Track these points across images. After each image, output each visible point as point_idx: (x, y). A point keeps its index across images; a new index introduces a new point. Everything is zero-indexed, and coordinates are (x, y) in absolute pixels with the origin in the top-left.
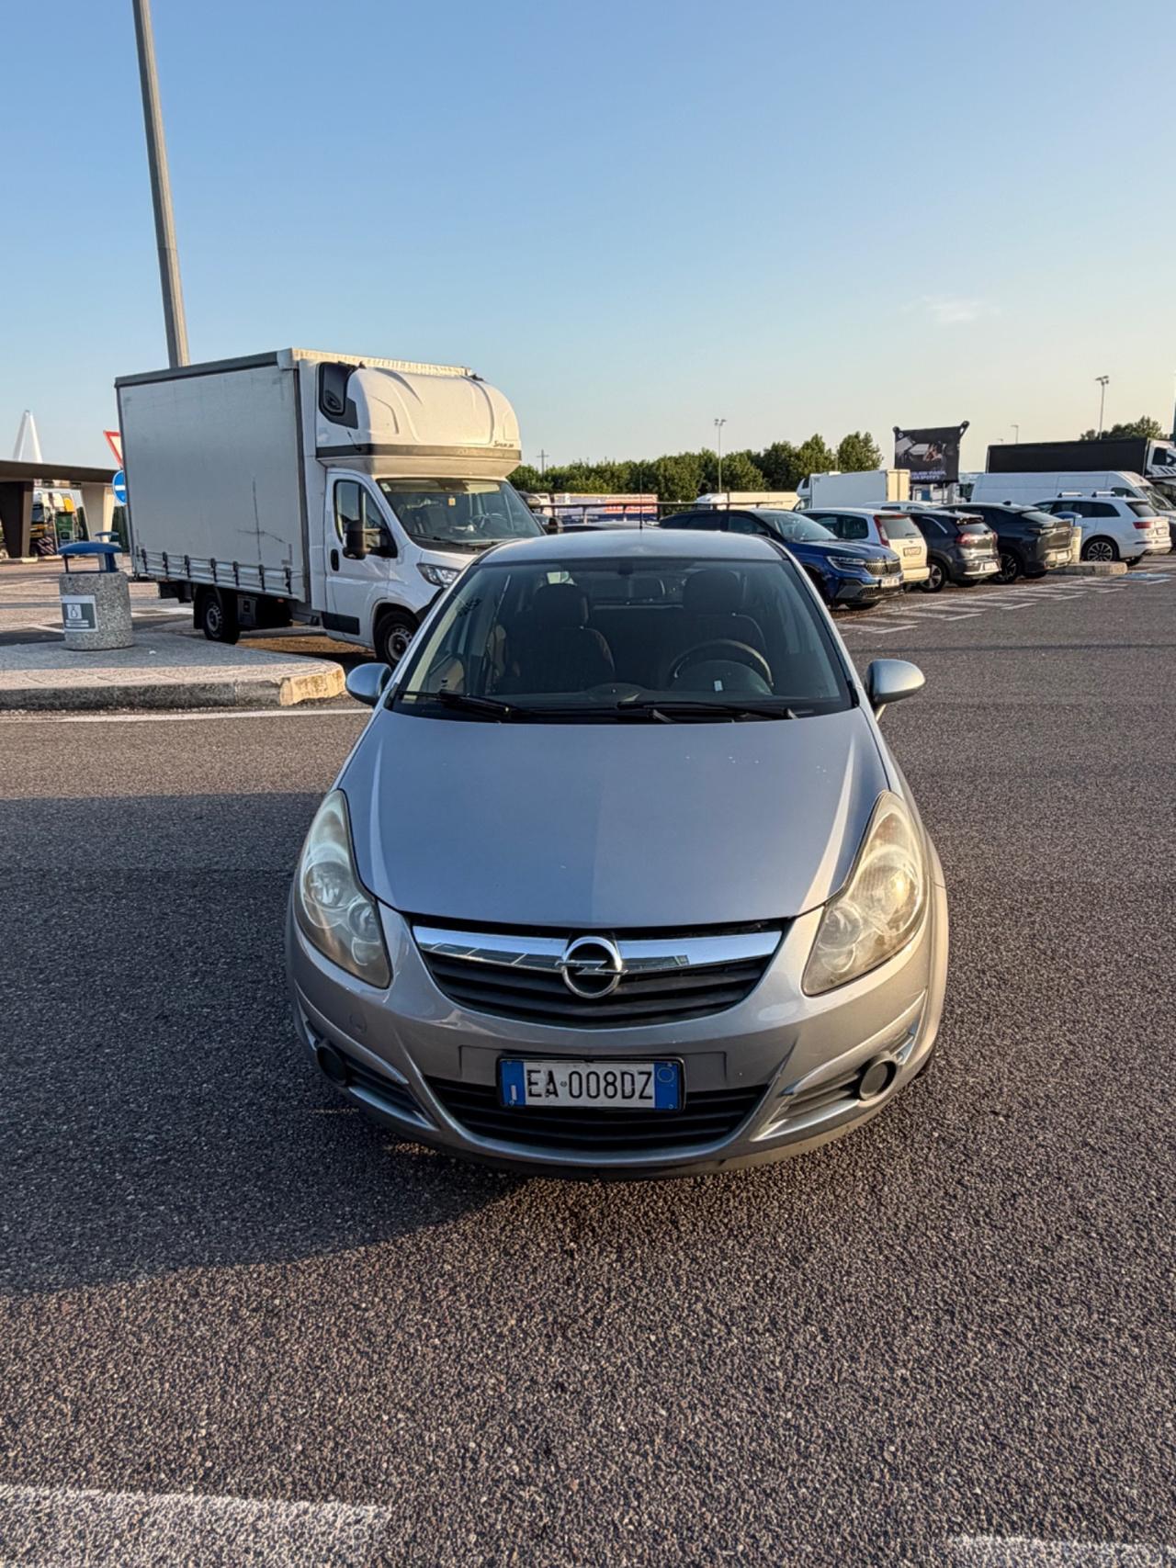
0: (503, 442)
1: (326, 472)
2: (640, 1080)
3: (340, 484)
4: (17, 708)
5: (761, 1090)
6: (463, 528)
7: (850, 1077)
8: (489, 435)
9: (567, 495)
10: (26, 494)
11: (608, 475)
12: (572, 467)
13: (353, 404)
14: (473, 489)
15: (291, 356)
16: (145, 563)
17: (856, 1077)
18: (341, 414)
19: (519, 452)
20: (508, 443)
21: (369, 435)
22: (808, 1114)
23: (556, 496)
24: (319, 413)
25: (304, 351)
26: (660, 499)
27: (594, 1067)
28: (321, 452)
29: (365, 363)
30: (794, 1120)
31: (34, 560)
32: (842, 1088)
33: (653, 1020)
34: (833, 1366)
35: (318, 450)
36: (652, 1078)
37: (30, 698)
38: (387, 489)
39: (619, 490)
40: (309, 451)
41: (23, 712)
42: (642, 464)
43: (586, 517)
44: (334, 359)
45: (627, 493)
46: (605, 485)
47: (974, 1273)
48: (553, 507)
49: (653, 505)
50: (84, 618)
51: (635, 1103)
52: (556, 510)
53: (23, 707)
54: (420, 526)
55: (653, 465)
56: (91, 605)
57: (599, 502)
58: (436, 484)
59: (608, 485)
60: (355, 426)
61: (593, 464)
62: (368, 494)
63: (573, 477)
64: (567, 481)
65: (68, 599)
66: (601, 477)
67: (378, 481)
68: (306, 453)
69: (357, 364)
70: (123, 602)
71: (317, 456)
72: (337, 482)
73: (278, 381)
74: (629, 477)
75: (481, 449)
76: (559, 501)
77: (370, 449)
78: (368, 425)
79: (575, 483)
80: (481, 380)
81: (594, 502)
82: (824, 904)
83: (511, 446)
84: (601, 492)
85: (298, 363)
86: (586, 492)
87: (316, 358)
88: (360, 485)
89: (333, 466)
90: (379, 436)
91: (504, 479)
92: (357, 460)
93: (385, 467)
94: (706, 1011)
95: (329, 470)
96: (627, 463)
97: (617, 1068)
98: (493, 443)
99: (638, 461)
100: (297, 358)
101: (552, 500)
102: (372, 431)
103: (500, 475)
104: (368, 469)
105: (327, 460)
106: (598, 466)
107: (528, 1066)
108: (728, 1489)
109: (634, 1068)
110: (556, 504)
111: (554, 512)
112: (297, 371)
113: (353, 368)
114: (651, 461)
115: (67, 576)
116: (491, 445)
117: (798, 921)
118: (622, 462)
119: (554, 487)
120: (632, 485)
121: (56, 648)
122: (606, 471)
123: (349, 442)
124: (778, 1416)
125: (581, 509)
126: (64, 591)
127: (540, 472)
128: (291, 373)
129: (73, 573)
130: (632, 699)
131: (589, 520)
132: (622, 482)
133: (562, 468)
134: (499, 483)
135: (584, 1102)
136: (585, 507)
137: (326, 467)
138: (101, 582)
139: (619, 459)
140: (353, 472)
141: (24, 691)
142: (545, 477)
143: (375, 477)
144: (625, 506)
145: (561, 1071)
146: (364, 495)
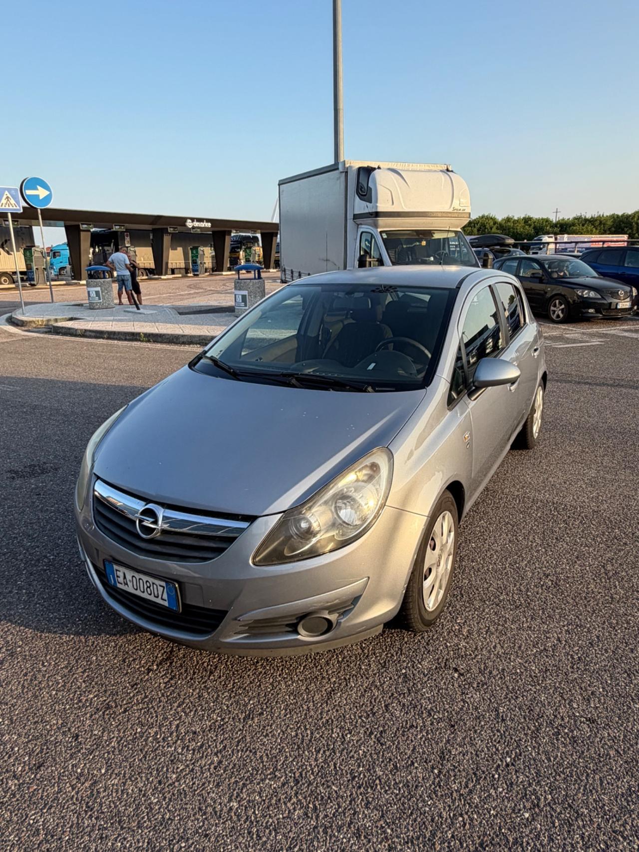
0: (459, 208)
1: (358, 228)
2: (161, 589)
3: (364, 234)
4: (196, 344)
5: (223, 613)
6: (427, 259)
7: (291, 620)
8: (450, 202)
9: (566, 236)
10: (274, 238)
11: (597, 223)
12: (575, 219)
13: (371, 189)
14: (437, 236)
15: (345, 164)
16: (285, 275)
17: (295, 621)
18: (365, 195)
19: (470, 214)
20: (462, 208)
21: (377, 206)
22: (263, 635)
23: (558, 237)
24: (356, 196)
25: (352, 162)
26: (631, 236)
27: (142, 576)
28: (356, 217)
29: (381, 167)
30: (255, 636)
31: (275, 270)
32: (287, 625)
33: (171, 558)
34: (204, 784)
35: (354, 215)
36: (165, 590)
37: (202, 340)
38: (385, 236)
39: (604, 233)
40: (350, 216)
41: (198, 346)
42: (623, 215)
43: (577, 249)
44: (365, 165)
45: (609, 234)
46: (594, 230)
47: (335, 765)
48: (556, 243)
49: (624, 241)
50: (242, 302)
51: (159, 601)
52: (558, 245)
53: (199, 344)
54: (410, 257)
55: (630, 216)
56: (246, 295)
57: (586, 240)
58: (415, 234)
59: (596, 229)
60: (370, 202)
61: (588, 216)
62: (375, 241)
63: (573, 225)
64: (570, 227)
65: (238, 292)
66: (593, 224)
67: (381, 232)
68: (348, 218)
69: (377, 167)
70: (261, 294)
71: (354, 219)
72: (362, 233)
73: (339, 178)
74: (612, 224)
75: (444, 212)
76: (560, 239)
77: (377, 214)
78: (376, 202)
79: (575, 228)
80: (452, 171)
81: (582, 240)
82: (284, 512)
83: (465, 210)
84: (591, 234)
85: (347, 168)
86: (581, 234)
87: (357, 165)
88: (372, 235)
89: (361, 224)
90: (383, 205)
91: (459, 229)
92: (370, 220)
93: (385, 224)
94: (197, 560)
95: (360, 226)
96: (613, 215)
97: (151, 580)
98: (452, 209)
99: (620, 214)
100: (347, 165)
101: (556, 239)
102: (378, 205)
103: (458, 227)
104: (376, 226)
105: (359, 221)
106: (592, 218)
107: (115, 567)
108: (88, 825)
109: (158, 582)
110: (558, 241)
111: (556, 246)
112: (347, 172)
113: (374, 169)
114: (630, 213)
115: (240, 281)
116: (451, 210)
117: (260, 519)
118: (608, 215)
119: (560, 231)
120: (613, 229)
121: (230, 316)
122: (596, 220)
123: (366, 211)
124: (150, 799)
125: (574, 244)
126: (236, 288)
127: (554, 221)
128: (344, 173)
129: (242, 279)
130: (309, 371)
131: (578, 251)
132: (607, 227)
133: (569, 219)
134: (456, 232)
135: (138, 593)
136: (577, 243)
137: (358, 225)
138: (251, 284)
139: (607, 213)
140: (370, 227)
141: (200, 336)
142: (555, 225)
143: (379, 230)
144: (604, 242)
145: (129, 574)
146: (373, 240)
